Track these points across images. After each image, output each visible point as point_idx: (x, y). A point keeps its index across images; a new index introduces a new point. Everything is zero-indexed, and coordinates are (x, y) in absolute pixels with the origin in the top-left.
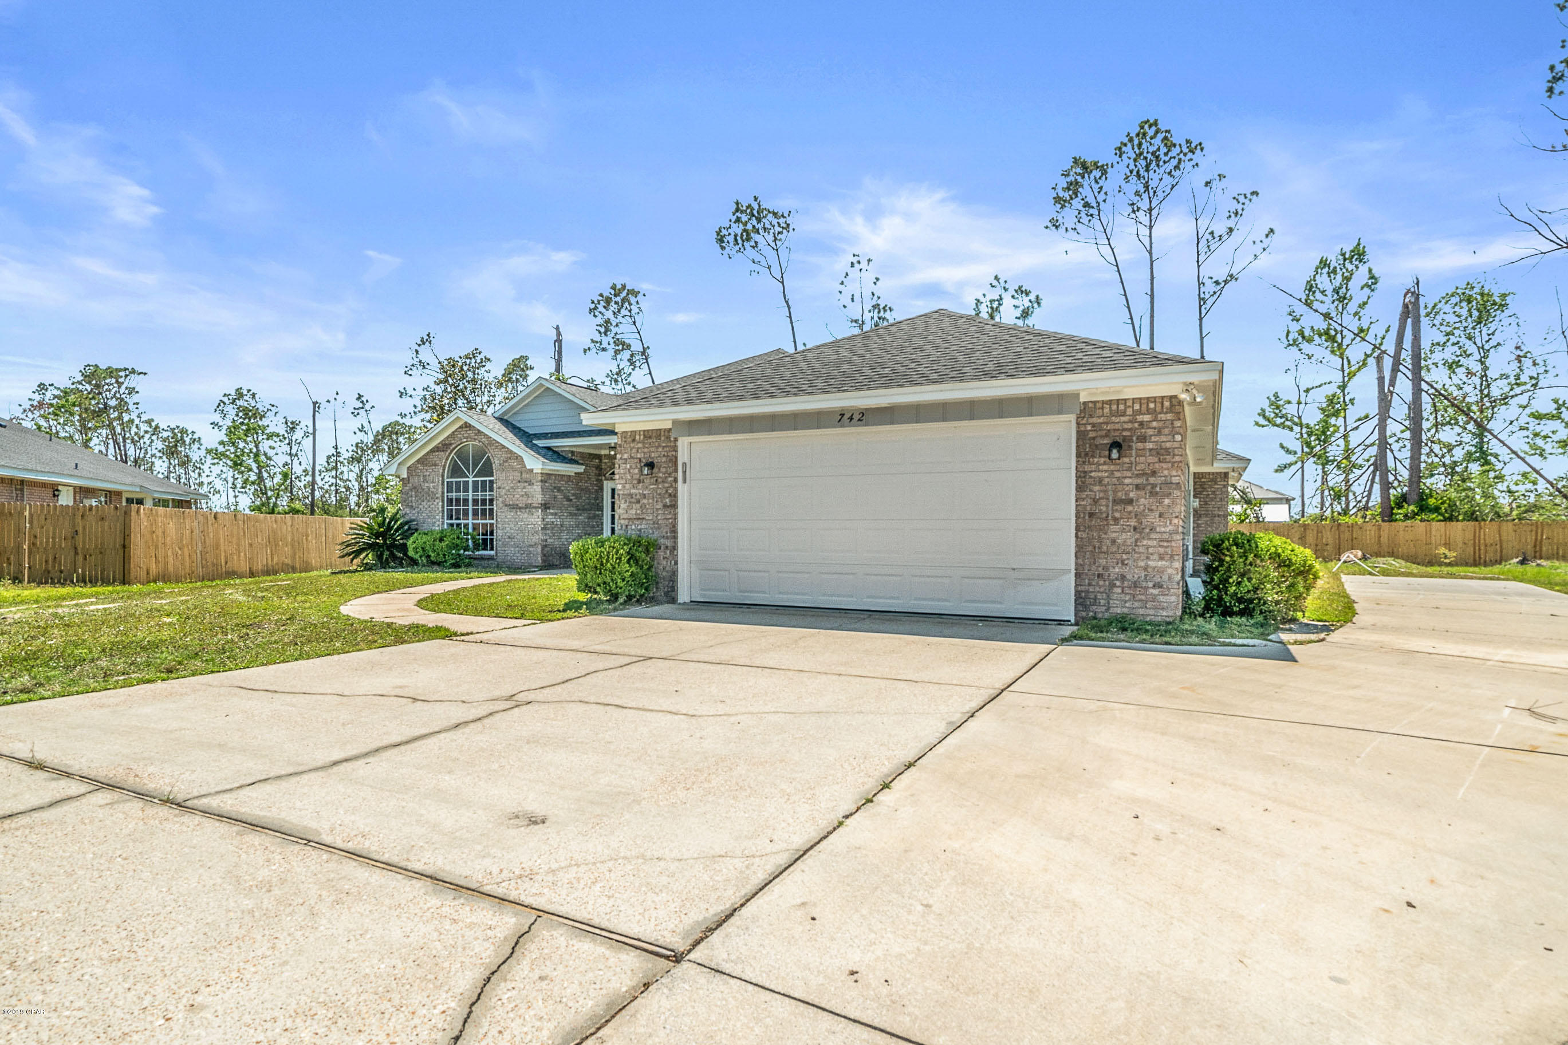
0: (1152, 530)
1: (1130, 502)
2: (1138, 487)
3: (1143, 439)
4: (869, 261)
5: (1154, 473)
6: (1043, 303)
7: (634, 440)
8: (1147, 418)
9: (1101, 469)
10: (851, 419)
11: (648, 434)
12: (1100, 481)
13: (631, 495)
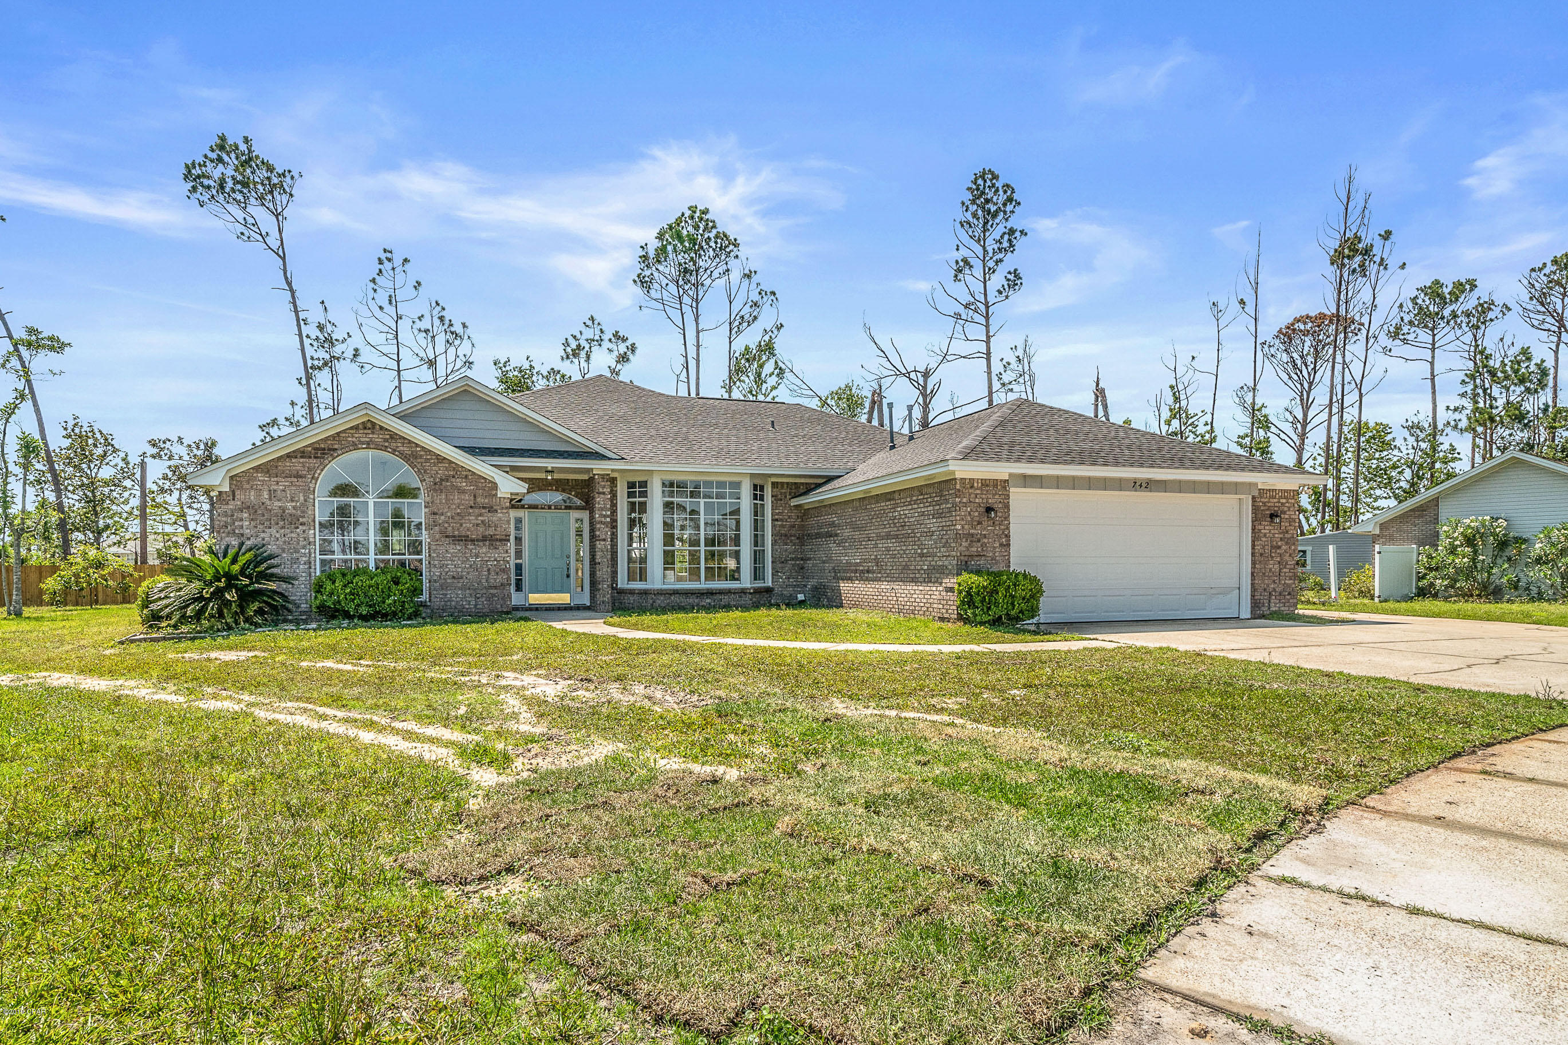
0: (1287, 564)
1: (1279, 547)
2: (1281, 539)
3: (1285, 513)
4: (406, 260)
5: (1287, 532)
6: (637, 352)
7: (972, 487)
8: (1284, 501)
9: (1266, 528)
10: (1141, 486)
11: (985, 483)
12: (1265, 535)
13: (972, 535)
